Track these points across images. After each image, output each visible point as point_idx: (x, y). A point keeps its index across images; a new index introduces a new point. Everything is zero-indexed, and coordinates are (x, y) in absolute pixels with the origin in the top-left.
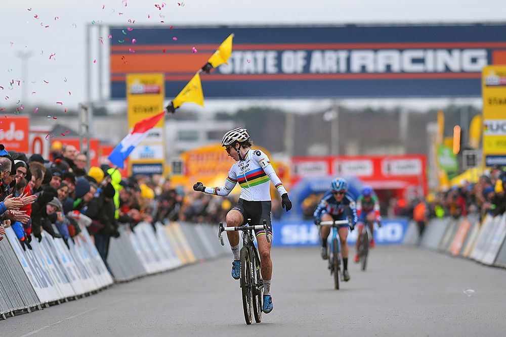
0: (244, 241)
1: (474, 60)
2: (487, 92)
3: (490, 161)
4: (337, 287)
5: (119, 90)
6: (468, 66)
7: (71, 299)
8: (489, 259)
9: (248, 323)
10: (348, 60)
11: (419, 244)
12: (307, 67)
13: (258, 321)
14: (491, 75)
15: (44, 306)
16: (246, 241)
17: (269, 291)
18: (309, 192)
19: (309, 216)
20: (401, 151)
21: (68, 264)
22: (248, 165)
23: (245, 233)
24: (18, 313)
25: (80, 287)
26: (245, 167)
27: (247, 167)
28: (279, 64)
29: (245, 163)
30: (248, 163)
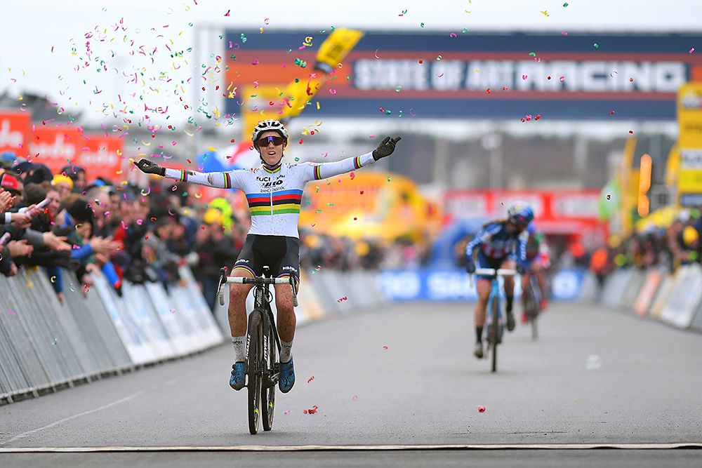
0: (256, 301)
1: (669, 77)
2: (684, 116)
3: (688, 200)
5: (233, 107)
6: (662, 84)
7: (171, 360)
8: (683, 319)
9: (253, 431)
10: (514, 76)
11: (597, 300)
12: (463, 83)
13: (267, 428)
14: (688, 95)
15: (137, 368)
16: (259, 301)
18: (464, 235)
19: (464, 265)
20: (576, 185)
21: (168, 317)
22: (281, 182)
23: (259, 288)
24: (106, 375)
25: (183, 345)
26: (274, 184)
27: (277, 184)
28: (429, 75)
29: (273, 177)
30: (280, 179)
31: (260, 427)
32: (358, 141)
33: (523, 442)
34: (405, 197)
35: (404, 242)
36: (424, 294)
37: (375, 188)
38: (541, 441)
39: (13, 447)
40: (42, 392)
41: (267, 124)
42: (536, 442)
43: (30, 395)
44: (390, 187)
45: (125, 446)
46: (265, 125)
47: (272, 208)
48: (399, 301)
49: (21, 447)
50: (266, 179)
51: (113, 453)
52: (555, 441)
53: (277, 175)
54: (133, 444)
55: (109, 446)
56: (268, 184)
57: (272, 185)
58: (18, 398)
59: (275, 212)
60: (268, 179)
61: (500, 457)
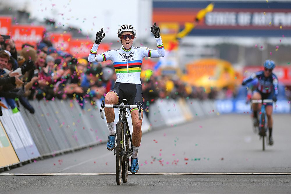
0: (120, 117)
4: (264, 149)
10: (272, 19)
12: (251, 23)
16: (122, 116)
17: (136, 155)
22: (132, 56)
23: (121, 110)
26: (128, 57)
27: (130, 57)
28: (237, 19)
29: (128, 54)
30: (131, 54)
31: (121, 181)
32: (207, 46)
33: (276, 172)
34: (226, 70)
35: (226, 88)
36: (234, 111)
37: (214, 66)
38: (284, 171)
39: (64, 173)
40: (76, 150)
41: (127, 28)
42: (281, 172)
43: (71, 152)
44: (220, 66)
45: (110, 173)
46: (125, 28)
47: (128, 69)
48: (224, 114)
49: (68, 173)
50: (124, 54)
51: (106, 176)
52: (289, 171)
53: (129, 52)
54: (114, 172)
55: (104, 173)
56: (125, 57)
57: (127, 58)
58: (66, 153)
59: (130, 72)
60: (125, 55)
61: (266, 178)
